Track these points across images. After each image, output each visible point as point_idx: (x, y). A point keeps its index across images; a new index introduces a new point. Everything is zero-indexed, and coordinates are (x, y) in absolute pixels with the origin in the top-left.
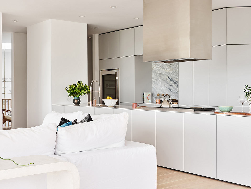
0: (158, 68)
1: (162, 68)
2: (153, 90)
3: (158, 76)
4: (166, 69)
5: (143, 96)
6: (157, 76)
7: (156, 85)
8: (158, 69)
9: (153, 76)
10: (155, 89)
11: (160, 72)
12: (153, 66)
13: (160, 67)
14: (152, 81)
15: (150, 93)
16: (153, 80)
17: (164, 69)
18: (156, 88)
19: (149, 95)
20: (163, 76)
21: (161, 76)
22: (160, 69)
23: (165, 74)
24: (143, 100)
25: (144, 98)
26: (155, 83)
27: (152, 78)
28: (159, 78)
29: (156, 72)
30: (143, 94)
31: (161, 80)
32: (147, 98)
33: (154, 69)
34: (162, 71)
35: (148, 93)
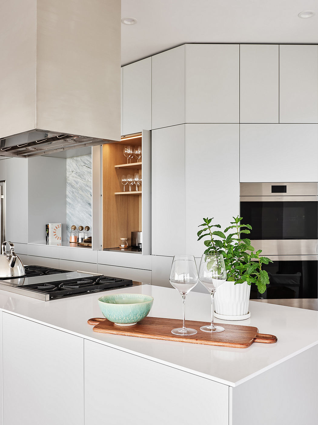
0: (74, 179)
1: (82, 178)
2: (67, 219)
3: (76, 192)
4: (88, 180)
5: (46, 231)
6: (73, 192)
7: (72, 209)
8: (76, 180)
9: (67, 193)
10: (71, 217)
11: (78, 186)
12: (67, 175)
13: (79, 176)
14: (65, 203)
15: (61, 224)
16: (67, 199)
17: (85, 179)
18: (72, 214)
19: (57, 227)
20: (82, 193)
21: (81, 192)
22: (79, 180)
23: (87, 189)
24: (46, 237)
25: (48, 234)
26: (71, 206)
27: (65, 196)
28: (77, 198)
29: (72, 186)
30: (47, 227)
31: (79, 200)
32: (55, 234)
33: (69, 180)
34: (81, 183)
35: (56, 225)
